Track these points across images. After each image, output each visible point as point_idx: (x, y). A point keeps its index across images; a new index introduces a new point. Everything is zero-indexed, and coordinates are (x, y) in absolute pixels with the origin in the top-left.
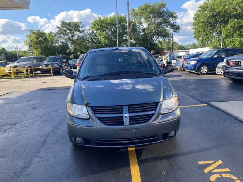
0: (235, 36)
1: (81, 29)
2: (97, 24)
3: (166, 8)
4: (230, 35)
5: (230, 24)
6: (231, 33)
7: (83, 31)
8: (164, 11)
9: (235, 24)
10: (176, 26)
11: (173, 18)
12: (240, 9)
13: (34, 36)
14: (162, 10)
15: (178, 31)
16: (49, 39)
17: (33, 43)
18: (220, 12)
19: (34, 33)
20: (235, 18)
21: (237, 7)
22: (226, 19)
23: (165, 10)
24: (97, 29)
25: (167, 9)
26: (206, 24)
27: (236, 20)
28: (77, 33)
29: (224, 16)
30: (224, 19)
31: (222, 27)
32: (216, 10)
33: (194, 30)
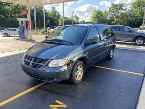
1: (124, 8)
2: (136, 4)
7: (125, 9)
13: (95, 13)
16: (103, 15)
17: (94, 17)
19: (96, 12)
24: (135, 8)
28: (121, 11)
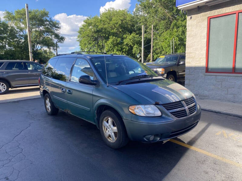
0: (115, 51)
3: (48, 17)
4: (111, 50)
5: (110, 40)
6: (112, 48)
8: (46, 20)
9: (114, 41)
10: (60, 37)
11: (56, 29)
12: (116, 29)
14: (44, 18)
15: (63, 42)
18: (102, 29)
20: (113, 36)
21: (113, 27)
22: (107, 35)
23: (48, 19)
25: (50, 19)
26: (91, 38)
27: (114, 37)
29: (105, 33)
30: (106, 36)
31: (104, 42)
32: (99, 27)
33: (79, 42)
